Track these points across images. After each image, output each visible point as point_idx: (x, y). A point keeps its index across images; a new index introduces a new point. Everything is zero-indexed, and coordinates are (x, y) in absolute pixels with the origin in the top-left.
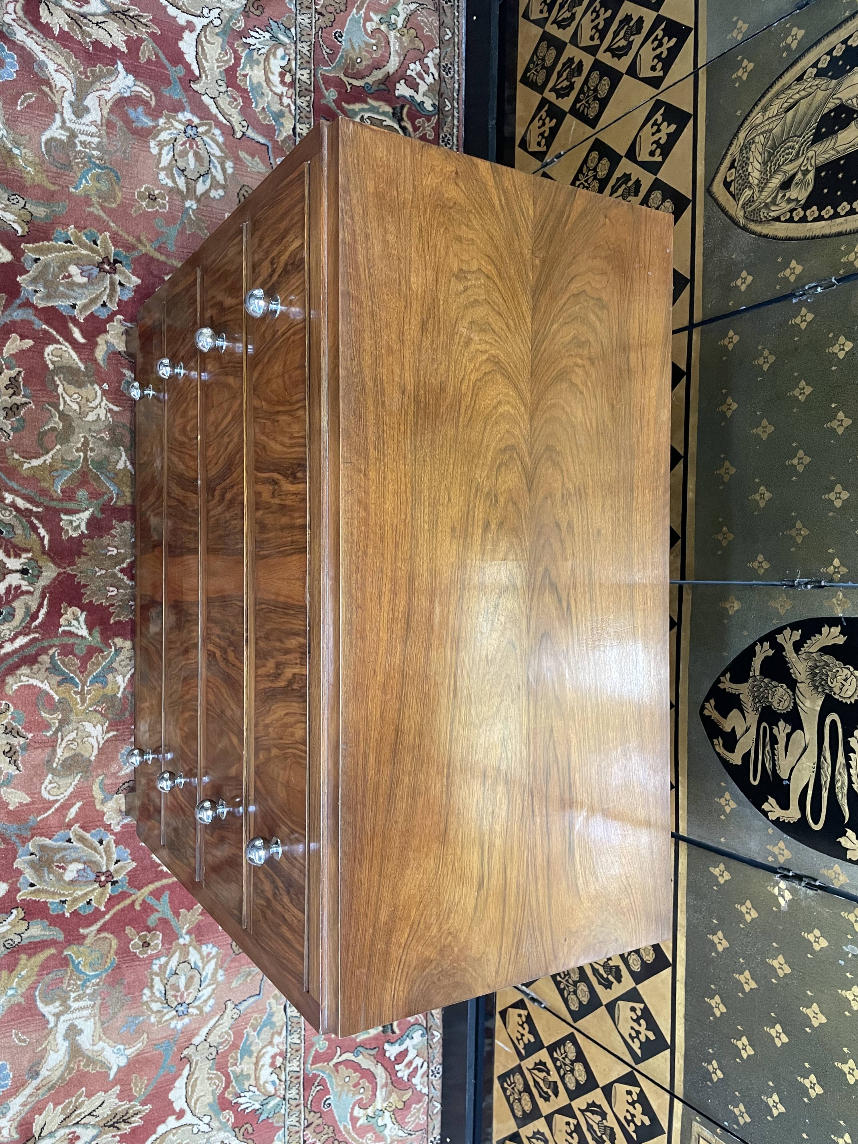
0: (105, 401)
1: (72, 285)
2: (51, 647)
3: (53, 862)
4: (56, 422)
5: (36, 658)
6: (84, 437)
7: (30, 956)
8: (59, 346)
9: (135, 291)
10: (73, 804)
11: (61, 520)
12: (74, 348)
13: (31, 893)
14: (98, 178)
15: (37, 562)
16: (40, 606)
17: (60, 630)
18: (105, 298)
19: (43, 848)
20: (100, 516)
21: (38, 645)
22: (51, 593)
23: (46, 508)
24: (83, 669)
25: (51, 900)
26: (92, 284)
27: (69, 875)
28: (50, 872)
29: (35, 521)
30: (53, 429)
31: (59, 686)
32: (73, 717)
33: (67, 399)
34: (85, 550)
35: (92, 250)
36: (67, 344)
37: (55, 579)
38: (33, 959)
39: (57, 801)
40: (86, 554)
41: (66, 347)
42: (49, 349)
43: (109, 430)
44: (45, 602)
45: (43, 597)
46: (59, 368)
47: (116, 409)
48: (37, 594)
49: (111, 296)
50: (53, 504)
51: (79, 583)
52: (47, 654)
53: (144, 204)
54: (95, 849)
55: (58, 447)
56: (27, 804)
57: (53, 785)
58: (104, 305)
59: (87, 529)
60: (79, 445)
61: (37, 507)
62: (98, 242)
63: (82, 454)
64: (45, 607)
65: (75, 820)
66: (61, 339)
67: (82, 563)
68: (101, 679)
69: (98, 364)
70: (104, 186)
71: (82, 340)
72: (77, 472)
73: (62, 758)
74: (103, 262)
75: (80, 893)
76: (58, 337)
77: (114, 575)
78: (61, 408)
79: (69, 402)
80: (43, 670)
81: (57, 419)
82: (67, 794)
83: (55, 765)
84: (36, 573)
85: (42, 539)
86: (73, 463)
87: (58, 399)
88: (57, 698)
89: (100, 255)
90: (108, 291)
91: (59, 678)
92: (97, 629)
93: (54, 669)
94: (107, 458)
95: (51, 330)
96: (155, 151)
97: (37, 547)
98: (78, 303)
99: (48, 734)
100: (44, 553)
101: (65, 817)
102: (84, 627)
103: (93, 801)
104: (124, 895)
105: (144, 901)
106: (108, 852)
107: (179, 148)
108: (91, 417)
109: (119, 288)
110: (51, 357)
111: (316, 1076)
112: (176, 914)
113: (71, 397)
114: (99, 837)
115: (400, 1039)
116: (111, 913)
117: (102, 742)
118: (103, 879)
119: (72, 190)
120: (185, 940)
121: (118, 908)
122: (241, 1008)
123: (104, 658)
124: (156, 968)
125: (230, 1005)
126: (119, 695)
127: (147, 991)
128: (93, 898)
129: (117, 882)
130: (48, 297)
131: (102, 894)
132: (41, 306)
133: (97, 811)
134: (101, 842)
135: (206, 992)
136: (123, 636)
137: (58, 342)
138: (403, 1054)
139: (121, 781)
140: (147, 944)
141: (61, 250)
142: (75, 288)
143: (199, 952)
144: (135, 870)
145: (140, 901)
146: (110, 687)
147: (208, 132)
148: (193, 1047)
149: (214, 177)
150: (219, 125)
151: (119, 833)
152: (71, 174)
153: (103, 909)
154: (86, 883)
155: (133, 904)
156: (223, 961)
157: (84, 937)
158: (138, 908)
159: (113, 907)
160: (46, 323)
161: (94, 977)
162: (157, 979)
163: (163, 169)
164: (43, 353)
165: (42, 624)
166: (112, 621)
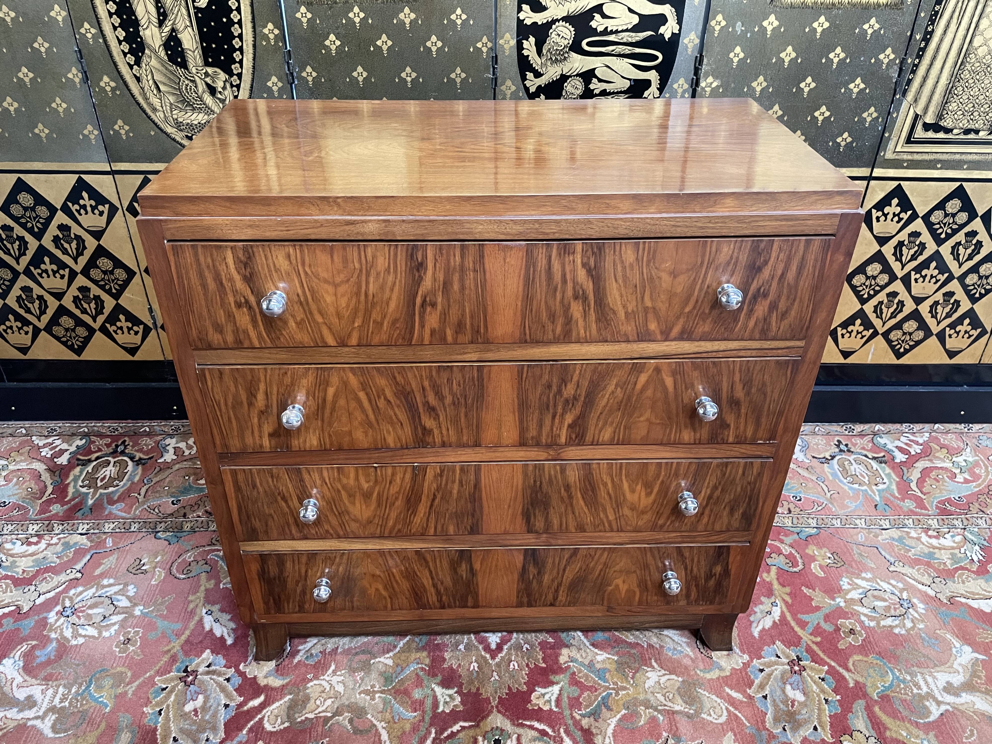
0: (325, 677)
1: (204, 708)
2: (573, 717)
3: (789, 710)
4: (344, 719)
5: (586, 730)
6: (360, 693)
7: (886, 728)
8: (266, 719)
9: (217, 654)
10: (728, 695)
11: (443, 711)
12: (269, 705)
13: (823, 729)
14: (100, 688)
15: (487, 732)
16: (532, 727)
17: (555, 709)
18: (221, 679)
19: (776, 720)
20: (439, 678)
21: (572, 728)
22: (518, 719)
23: (431, 725)
24: (593, 689)
25: (827, 712)
26: (206, 691)
27: (799, 697)
28: (800, 713)
29: (445, 734)
30: (351, 721)
31: (611, 710)
32: (641, 697)
33: (320, 709)
34: (474, 690)
35: (171, 692)
36: (265, 711)
37: (504, 715)
38: (889, 725)
39: (727, 709)
40: (478, 689)
41: (267, 712)
42: (268, 727)
43: (354, 672)
44: (528, 723)
45: (522, 725)
46: (288, 717)
47: (333, 667)
48: (521, 731)
49: (220, 674)
50: (427, 719)
51: (507, 694)
52: (580, 720)
53: (132, 648)
54: (770, 675)
55: (369, 716)
56: (735, 735)
57: (712, 713)
58: (228, 680)
59: (453, 688)
60: (368, 698)
61: (430, 733)
62: (164, 686)
63: (377, 695)
64: (532, 723)
65: (744, 693)
66: (259, 716)
67: (487, 691)
68: (601, 673)
69: (287, 684)
70: (108, 682)
71: (262, 698)
72: (395, 699)
73: (684, 705)
74: (185, 682)
75: (815, 687)
76: (257, 719)
77: (498, 665)
78: (329, 715)
79: (324, 708)
80: (597, 724)
81: (341, 718)
82: (719, 700)
83: (692, 712)
84: (498, 732)
85: (463, 728)
86: (385, 702)
87: (320, 717)
88: (624, 712)
89: (177, 685)
90: (215, 677)
91: (604, 710)
92: (552, 678)
93: (595, 714)
94: (381, 674)
95: (249, 726)
96: (81, 640)
97: (471, 732)
98: (223, 702)
99: (661, 718)
100: (477, 726)
101: (741, 702)
102: (550, 689)
103: (723, 678)
104: (809, 650)
105: (811, 634)
106: (770, 665)
107: (82, 621)
108: (340, 688)
109: (213, 668)
110: (276, 725)
111: (937, 507)
112: (818, 608)
113: (318, 706)
114: (757, 672)
115: (889, 452)
116: (828, 660)
117: (663, 672)
118: (796, 668)
119: (108, 710)
120: (840, 601)
121: (822, 655)
122: (892, 560)
123: (580, 671)
124: (872, 624)
125: (892, 568)
126: (616, 658)
127: (896, 631)
128: (817, 676)
129: (797, 656)
130: (214, 729)
131: (812, 669)
132: (223, 736)
133: (731, 674)
134: (762, 671)
135: (885, 586)
136: (557, 655)
137: (262, 719)
138: (900, 449)
139: (699, 655)
140: (852, 631)
141: (167, 719)
142: (208, 705)
143: (849, 591)
144: (783, 642)
145: (812, 637)
146: (608, 666)
147: (71, 599)
148: (938, 595)
149: (115, 593)
150: (66, 591)
151: (750, 656)
152: (92, 710)
153: (826, 668)
154: (804, 682)
155: (816, 643)
156: (853, 573)
157: (857, 683)
158: (819, 639)
159: (822, 659)
160: (241, 730)
161: (893, 674)
162: (883, 623)
163: (100, 633)
164: (272, 732)
165: (550, 726)
166: (544, 665)
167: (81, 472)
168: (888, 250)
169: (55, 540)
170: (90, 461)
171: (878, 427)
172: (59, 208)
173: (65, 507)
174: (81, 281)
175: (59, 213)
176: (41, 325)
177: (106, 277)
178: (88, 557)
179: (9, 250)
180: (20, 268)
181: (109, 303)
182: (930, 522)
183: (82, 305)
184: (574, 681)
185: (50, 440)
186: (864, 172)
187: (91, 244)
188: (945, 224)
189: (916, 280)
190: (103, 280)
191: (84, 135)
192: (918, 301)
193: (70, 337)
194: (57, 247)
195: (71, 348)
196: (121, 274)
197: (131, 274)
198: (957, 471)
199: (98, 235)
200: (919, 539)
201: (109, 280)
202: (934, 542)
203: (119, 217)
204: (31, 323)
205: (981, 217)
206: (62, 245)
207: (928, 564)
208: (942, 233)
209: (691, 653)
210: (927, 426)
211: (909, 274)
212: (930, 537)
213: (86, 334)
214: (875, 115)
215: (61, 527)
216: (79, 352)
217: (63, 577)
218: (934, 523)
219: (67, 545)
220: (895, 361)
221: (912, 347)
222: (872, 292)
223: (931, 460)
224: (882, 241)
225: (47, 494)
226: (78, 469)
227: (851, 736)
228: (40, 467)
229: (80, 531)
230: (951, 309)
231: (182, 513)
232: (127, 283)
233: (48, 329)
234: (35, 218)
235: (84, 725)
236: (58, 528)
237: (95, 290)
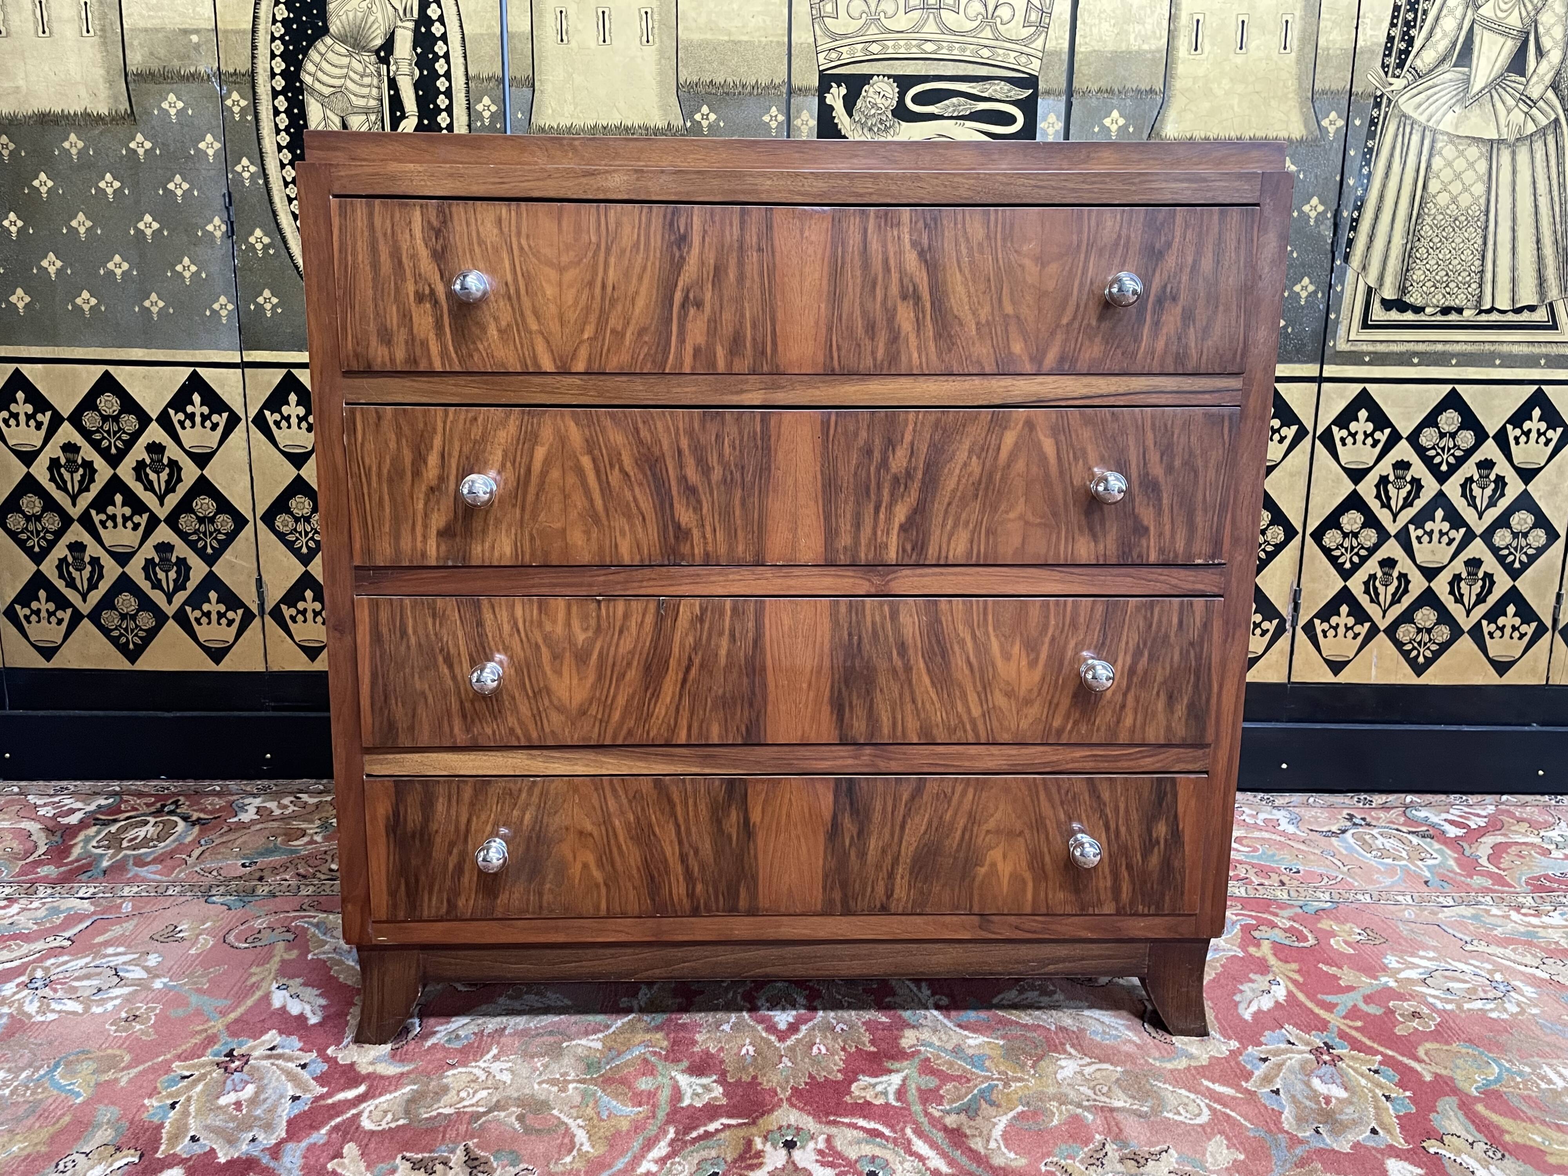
0: (481, 1064)
1: (254, 1101)
2: (927, 1114)
3: (1322, 1109)
4: (510, 1118)
5: (953, 1131)
6: (540, 1083)
7: (1503, 1132)
8: (366, 1114)
9: (290, 1034)
10: (1208, 1088)
11: (690, 1106)
12: (374, 1097)
13: (1389, 1132)
14: (70, 1072)
15: (769, 1132)
16: (855, 1126)
17: (894, 1103)
18: (291, 1065)
19: (1301, 1120)
20: (685, 1064)
21: (926, 1127)
22: (827, 1114)
23: (668, 1122)
24: (963, 1079)
25: (1392, 1112)
26: (261, 1079)
27: (1337, 1092)
28: (1342, 1112)
29: (694, 1134)
30: (521, 1118)
31: (999, 1106)
32: (1052, 1090)
33: (466, 1103)
34: (746, 1078)
35: (199, 1080)
36: (364, 1105)
37: (801, 1109)
38: (1507, 1127)
39: (1208, 1106)
40: (755, 1078)
41: (368, 1106)
42: (367, 1124)
43: (532, 1057)
44: (847, 1120)
45: (835, 1123)
46: (407, 1112)
47: (495, 1051)
48: (833, 1130)
49: (290, 1059)
50: (661, 1115)
51: (806, 1084)
52: (941, 1117)
53: (138, 1027)
54: (1280, 1066)
55: (555, 1112)
56: (1228, 1138)
57: (1182, 1111)
58: (304, 1066)
59: (710, 1076)
60: (555, 1089)
61: (665, 1132)
62: (187, 1073)
63: (571, 1086)
64: (854, 1121)
65: (1238, 1088)
66: (354, 1111)
67: (771, 1080)
68: (976, 1060)
69: (409, 1072)
70: (87, 1067)
71: (362, 1089)
72: (604, 1090)
73: (1130, 1101)
74: (226, 1069)
75: (1363, 1082)
76: (349, 1115)
77: (792, 1049)
78: (482, 1110)
79: (474, 1101)
80: (972, 1123)
81: (503, 1114)
82: (1192, 1096)
83: (1145, 1109)
84: (792, 1131)
85: (729, 1126)
86: (584, 1094)
87: (465, 1113)
88: (1020, 1108)
89: (210, 1072)
90: (280, 1062)
91: (984, 1105)
92: (889, 1065)
93: (970, 1111)
94: (580, 1059)
95: (333, 1123)
96: (51, 1017)
97: (742, 1133)
98: (291, 1093)
99: (1090, 1117)
100: (754, 1123)
101: (1234, 1098)
102: (884, 1078)
103: (1195, 1068)
104: (1342, 1035)
105: (1344, 1018)
106: (1276, 1053)
107: (60, 994)
108: (507, 1077)
109: (279, 1051)
110: (384, 1123)
111: (1527, 883)
112: (1350, 989)
113: (463, 1099)
114: (1256, 1061)
115: (1433, 826)
116: (1381, 1049)
117: (1088, 1060)
118: (1326, 1058)
119: (78, 1101)
120: (1387, 981)
121: (1369, 1043)
122: (1468, 939)
123: (938, 1057)
124: (1449, 1007)
125: (1469, 947)
126: (1002, 1043)
127: (1494, 1015)
128: (1364, 1068)
129: (1325, 1044)
130: (268, 1127)
131: (1353, 1058)
132: (284, 1135)
133: (1210, 1064)
134: (1265, 1060)
135: (1461, 966)
136: (897, 1038)
137: (359, 1115)
138: (1452, 823)
139: (1149, 1040)
140: (1415, 1015)
141: (186, 1113)
142: (262, 1097)
143: (1400, 971)
144: (1296, 1025)
145: (1348, 1022)
146: (988, 1051)
147: (46, 970)
148: (1555, 978)
149: (124, 963)
150: (41, 960)
151: (1240, 1042)
152: (50, 1100)
153: (1379, 1058)
154: (1342, 1074)
155: (1356, 1029)
156: (1402, 951)
157: (1437, 1076)
158: (1359, 1024)
159: (1371, 1048)
160: (317, 1128)
161: (1500, 1065)
162: (1466, 1006)
163: (87, 1009)
164: (373, 1133)
165: (886, 1124)
166: (873, 1049)
167: (98, 833)
168: (1367, 489)
169: (36, 904)
170: (115, 821)
171: (1409, 798)
172: (154, 417)
173: (62, 869)
174: (164, 533)
175: (154, 425)
176: (85, 608)
177: (202, 529)
178: (88, 923)
179: (65, 482)
180: (75, 512)
181: (199, 570)
182: (1520, 899)
183: (155, 574)
184: (926, 1067)
185: (57, 799)
186: (1311, 370)
187: (190, 473)
188: (1443, 449)
189: (1419, 538)
190: (196, 532)
191: (213, 311)
192: (1431, 574)
193: (126, 630)
194: (139, 479)
195: (123, 649)
196: (225, 522)
197: (240, 522)
198: (1552, 847)
199: (202, 459)
200: (1508, 917)
201: (205, 534)
202: (1535, 921)
203: (239, 432)
204: (70, 605)
205: (1494, 438)
206: (147, 475)
207: (1530, 944)
208: (1441, 463)
209: (1135, 1039)
210: (1489, 798)
211: (1406, 528)
212: (1525, 915)
213: (152, 623)
214: (1311, 288)
215: (49, 891)
216: (132, 656)
217: (39, 945)
218: (1528, 902)
219: (55, 911)
220: (1414, 680)
221: (1437, 655)
222: (1356, 559)
223: (1505, 835)
224: (1357, 475)
225: (36, 855)
226: (95, 829)
227: (1442, 1142)
228: (33, 827)
229: (80, 895)
230: (1483, 587)
231: (258, 875)
232: (232, 536)
233: (95, 616)
234: (115, 433)
235: (32, 1120)
236: (42, 892)
237: (181, 550)
